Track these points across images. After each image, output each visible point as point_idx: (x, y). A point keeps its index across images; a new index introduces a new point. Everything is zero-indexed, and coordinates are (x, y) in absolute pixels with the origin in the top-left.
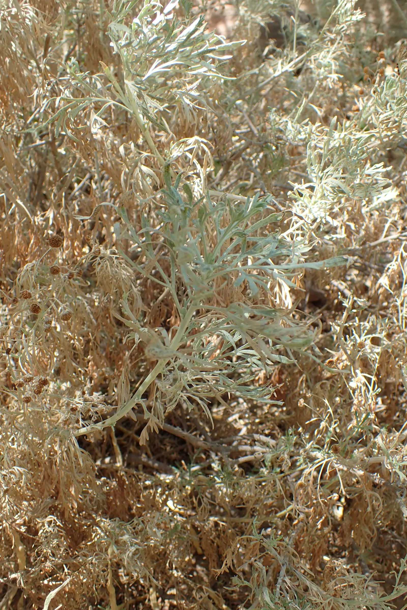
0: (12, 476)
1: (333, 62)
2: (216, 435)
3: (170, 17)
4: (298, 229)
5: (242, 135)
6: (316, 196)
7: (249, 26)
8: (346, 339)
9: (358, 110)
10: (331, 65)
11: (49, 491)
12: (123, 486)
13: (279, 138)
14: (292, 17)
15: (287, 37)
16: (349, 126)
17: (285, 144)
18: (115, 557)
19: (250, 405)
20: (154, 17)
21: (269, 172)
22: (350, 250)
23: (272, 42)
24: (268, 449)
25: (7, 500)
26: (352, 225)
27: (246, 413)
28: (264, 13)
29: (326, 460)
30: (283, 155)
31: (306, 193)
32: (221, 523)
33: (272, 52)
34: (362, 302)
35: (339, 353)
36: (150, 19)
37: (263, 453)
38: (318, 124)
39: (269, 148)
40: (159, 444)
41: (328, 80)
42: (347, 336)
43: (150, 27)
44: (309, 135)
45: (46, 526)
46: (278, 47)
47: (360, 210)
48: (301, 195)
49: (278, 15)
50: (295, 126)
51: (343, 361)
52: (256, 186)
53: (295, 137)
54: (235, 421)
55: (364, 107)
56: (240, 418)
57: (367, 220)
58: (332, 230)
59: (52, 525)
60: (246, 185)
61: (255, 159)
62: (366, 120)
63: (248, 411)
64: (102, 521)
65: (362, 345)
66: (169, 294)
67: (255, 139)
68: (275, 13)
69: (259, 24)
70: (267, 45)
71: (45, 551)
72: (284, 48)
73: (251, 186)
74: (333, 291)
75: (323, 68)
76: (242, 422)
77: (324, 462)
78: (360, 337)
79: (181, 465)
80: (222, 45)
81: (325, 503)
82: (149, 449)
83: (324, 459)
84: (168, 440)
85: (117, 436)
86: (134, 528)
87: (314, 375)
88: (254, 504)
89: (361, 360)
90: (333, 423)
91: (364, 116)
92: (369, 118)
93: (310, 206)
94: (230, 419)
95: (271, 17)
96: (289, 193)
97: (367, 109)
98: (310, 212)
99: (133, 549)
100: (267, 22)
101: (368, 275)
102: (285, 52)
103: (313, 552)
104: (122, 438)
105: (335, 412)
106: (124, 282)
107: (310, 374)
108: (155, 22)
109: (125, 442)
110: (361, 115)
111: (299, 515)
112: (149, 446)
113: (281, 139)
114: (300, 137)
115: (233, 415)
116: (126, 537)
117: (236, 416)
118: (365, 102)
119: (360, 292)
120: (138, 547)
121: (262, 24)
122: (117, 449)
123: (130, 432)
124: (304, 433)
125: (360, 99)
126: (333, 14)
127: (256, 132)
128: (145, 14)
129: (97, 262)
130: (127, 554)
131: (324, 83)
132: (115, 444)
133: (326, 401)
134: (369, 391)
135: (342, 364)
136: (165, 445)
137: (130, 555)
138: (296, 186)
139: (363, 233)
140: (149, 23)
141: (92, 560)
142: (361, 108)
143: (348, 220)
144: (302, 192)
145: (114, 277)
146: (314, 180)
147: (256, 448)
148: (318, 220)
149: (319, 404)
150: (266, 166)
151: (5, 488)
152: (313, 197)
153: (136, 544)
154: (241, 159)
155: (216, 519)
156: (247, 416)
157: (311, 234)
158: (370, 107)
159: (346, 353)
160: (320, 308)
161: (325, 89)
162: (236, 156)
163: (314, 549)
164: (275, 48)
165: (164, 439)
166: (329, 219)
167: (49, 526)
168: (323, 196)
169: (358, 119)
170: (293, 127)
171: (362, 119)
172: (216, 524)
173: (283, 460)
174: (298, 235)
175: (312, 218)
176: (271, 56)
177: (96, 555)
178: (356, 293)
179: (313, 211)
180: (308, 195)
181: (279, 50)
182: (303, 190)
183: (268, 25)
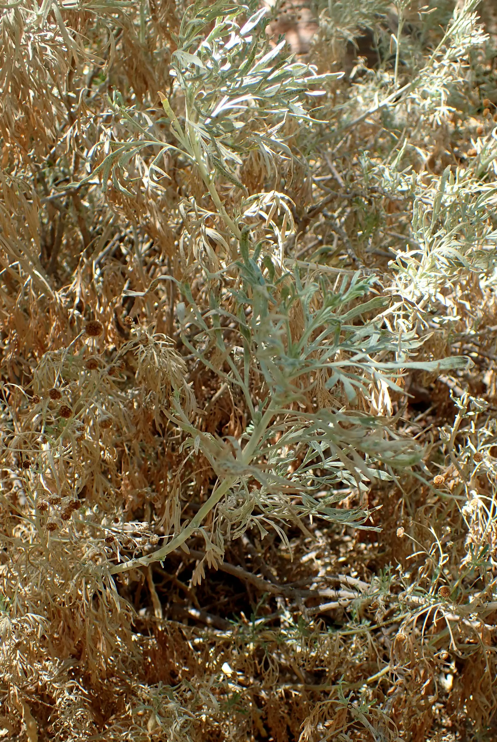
0: (25, 625)
1: (441, 90)
2: (285, 579)
3: (249, 39)
4: (399, 309)
5: (322, 184)
6: (423, 267)
7: (333, 41)
8: (458, 450)
9: (475, 154)
10: (440, 95)
11: (69, 649)
12: (165, 644)
13: (373, 190)
14: (393, 35)
15: (381, 54)
16: (465, 176)
17: (381, 197)
18: (157, 732)
19: (330, 541)
20: (227, 39)
21: (360, 233)
22: (464, 336)
23: (361, 60)
24: (356, 594)
25: (18, 657)
26: (468, 305)
27: (325, 550)
28: (352, 25)
29: (433, 606)
30: (377, 211)
31: (412, 262)
32: (294, 693)
33: (361, 73)
34: (479, 402)
35: (450, 467)
36: (222, 43)
37: (350, 599)
38: (423, 173)
39: (358, 202)
40: (210, 591)
41: (437, 113)
42: (460, 446)
43: (221, 51)
44: (413, 187)
45: (67, 694)
46: (369, 67)
47: (477, 284)
48: (405, 265)
49: (371, 28)
50: (394, 174)
51: (453, 478)
52: (343, 251)
53: (394, 189)
54: (311, 560)
55: (483, 150)
56: (318, 558)
57: (485, 298)
58: (441, 310)
59: (74, 692)
60: (330, 250)
61: (340, 217)
62: (486, 166)
63: (328, 547)
64: (139, 687)
65: (479, 458)
66: (225, 393)
67: (341, 191)
68: (367, 25)
69: (345, 39)
70: (356, 64)
71: (66, 724)
72: (377, 68)
73: (335, 252)
74: (440, 390)
75: (429, 98)
76: (319, 562)
77: (430, 609)
78: (476, 447)
79: (240, 617)
80: (313, 77)
81: (430, 662)
82: (196, 599)
83: (430, 605)
84: (221, 586)
85: (155, 581)
86: (181, 696)
87: (415, 498)
88: (337, 667)
89: (478, 477)
90: (441, 558)
91: (483, 162)
92: (490, 164)
93: (416, 279)
94: (305, 559)
95: (361, 30)
96: (391, 262)
97: (487, 152)
98: (416, 287)
99: (181, 720)
100: (356, 36)
101: (487, 369)
102: (379, 73)
103: (413, 729)
104: (161, 585)
105: (444, 545)
106: (174, 376)
107: (410, 497)
108: (228, 46)
109: (165, 590)
110: (479, 160)
111: (396, 678)
112: (197, 594)
113: (375, 192)
114: (399, 188)
115: (307, 553)
116: (172, 705)
117: (313, 555)
118: (485, 143)
119: (475, 391)
120: (187, 718)
121: (351, 39)
122: (155, 598)
123: (172, 577)
124: (404, 572)
125: (478, 139)
126: (447, 34)
127: (341, 181)
128: (217, 35)
129: (140, 350)
130: (173, 727)
131: (431, 117)
132: (153, 590)
133: (433, 531)
134: (487, 517)
135: (452, 482)
136: (218, 593)
137: (178, 728)
138: (400, 254)
139: (480, 314)
140: (221, 47)
141: (127, 735)
142: (479, 152)
143: (461, 298)
144: (406, 261)
145: (160, 369)
146: (422, 246)
147: (341, 592)
148: (426, 298)
149: (423, 535)
150: (355, 226)
151: (17, 641)
152: (420, 268)
153: (185, 713)
154: (321, 215)
155: (287, 687)
156: (326, 553)
157: (415, 315)
158: (491, 150)
159: (459, 469)
160: (422, 412)
161: (431, 125)
162: (315, 212)
163: (415, 726)
164: (366, 69)
165: (217, 585)
166: (440, 297)
167: (70, 694)
168: (433, 267)
169: (475, 165)
170: (391, 176)
171: (480, 165)
172: (288, 693)
173: (376, 607)
174: (399, 316)
175: (419, 295)
176: (360, 79)
177: (132, 730)
178: (471, 392)
179: (420, 285)
180: (414, 265)
181: (370, 71)
182: (407, 259)
183: (358, 40)
